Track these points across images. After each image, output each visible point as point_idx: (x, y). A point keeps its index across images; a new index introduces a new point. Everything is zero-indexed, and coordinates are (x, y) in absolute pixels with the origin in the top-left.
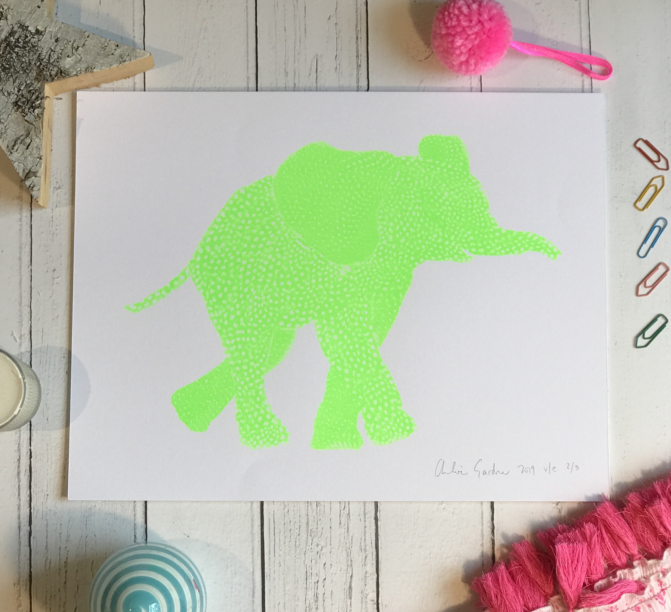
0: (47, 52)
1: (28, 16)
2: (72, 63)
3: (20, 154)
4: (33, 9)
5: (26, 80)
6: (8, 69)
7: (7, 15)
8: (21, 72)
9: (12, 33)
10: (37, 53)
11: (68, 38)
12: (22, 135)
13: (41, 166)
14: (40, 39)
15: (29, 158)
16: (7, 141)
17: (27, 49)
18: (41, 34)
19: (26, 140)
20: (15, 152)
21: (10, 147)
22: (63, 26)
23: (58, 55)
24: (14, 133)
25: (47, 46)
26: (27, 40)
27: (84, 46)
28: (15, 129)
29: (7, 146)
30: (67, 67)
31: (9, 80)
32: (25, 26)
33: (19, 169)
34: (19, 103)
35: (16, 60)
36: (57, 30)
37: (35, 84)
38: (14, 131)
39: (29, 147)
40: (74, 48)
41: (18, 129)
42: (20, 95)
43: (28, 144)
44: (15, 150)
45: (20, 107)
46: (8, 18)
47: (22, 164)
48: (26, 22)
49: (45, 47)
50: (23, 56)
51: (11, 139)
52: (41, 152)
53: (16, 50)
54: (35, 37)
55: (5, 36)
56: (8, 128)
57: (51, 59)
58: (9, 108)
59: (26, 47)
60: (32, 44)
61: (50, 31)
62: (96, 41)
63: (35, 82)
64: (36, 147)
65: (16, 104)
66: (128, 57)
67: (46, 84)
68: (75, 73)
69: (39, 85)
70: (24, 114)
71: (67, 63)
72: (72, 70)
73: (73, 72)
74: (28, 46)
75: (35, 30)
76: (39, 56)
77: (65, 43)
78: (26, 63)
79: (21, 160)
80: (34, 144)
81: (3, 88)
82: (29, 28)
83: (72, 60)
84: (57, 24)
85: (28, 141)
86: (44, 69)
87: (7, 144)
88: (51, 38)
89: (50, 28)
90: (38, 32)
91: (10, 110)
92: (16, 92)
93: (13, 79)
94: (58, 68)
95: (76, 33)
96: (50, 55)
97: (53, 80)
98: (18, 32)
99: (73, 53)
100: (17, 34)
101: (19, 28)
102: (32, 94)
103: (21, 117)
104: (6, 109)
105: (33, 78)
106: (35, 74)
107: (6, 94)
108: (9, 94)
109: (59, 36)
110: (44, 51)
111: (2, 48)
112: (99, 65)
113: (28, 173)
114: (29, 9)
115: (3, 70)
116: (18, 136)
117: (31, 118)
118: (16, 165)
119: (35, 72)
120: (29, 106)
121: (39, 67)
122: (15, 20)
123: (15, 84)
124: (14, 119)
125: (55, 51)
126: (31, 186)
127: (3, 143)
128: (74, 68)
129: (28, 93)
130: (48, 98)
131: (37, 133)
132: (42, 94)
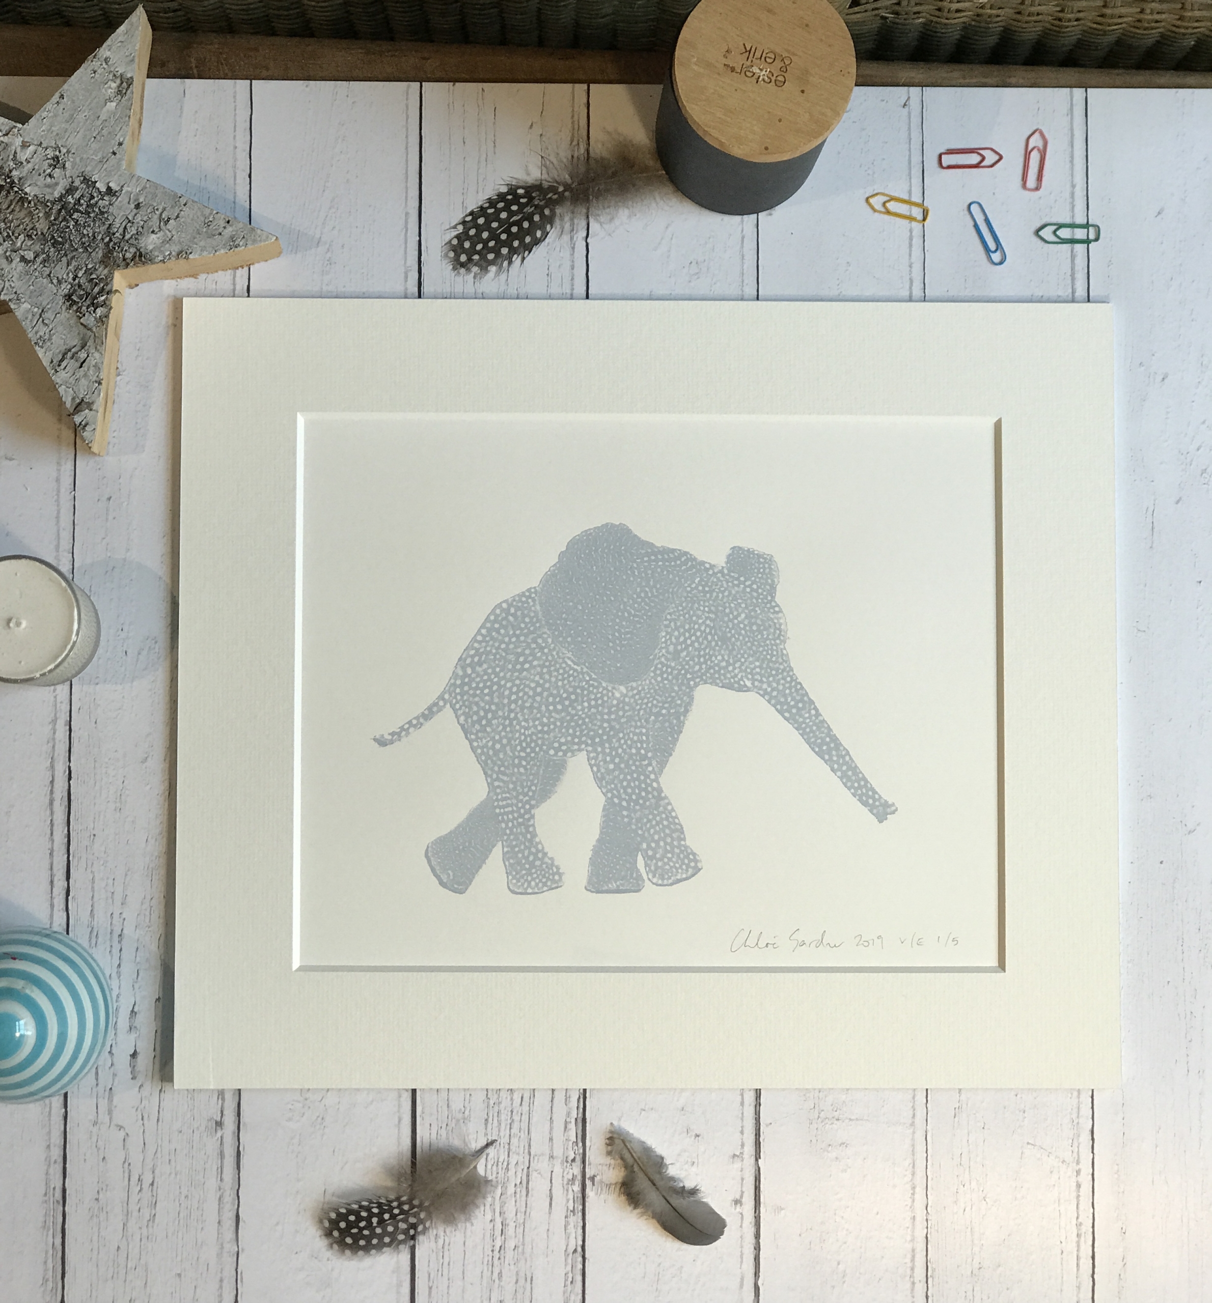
0: (121, 223)
1: (96, 166)
2: (158, 242)
3: (69, 375)
4: (105, 155)
5: (87, 263)
6: (60, 243)
7: (65, 161)
8: (81, 250)
9: (71, 190)
10: (106, 223)
11: (155, 204)
12: (75, 346)
13: (99, 395)
14: (112, 203)
15: (83, 382)
16: (52, 352)
17: (92, 215)
18: (114, 195)
19: (79, 353)
20: (62, 371)
21: (55, 362)
22: (148, 186)
23: (138, 229)
24: (63, 341)
25: (121, 214)
26: (92, 202)
27: (178, 219)
28: (64, 335)
29: (50, 361)
30: (150, 248)
31: (61, 261)
32: (92, 181)
33: (66, 397)
34: (74, 298)
35: (73, 231)
36: (140, 191)
37: (101, 269)
38: (62, 338)
39: (84, 365)
40: (163, 219)
41: (69, 336)
42: (75, 285)
43: (82, 361)
44: (62, 367)
45: (75, 302)
46: (67, 166)
47: (71, 389)
48: (93, 175)
49: (118, 215)
50: (85, 226)
51: (58, 351)
52: (101, 374)
53: (75, 216)
54: (104, 198)
55: (60, 194)
56: (54, 334)
57: (126, 234)
58: (57, 303)
59: (89, 213)
60: (99, 210)
61: (127, 192)
62: (197, 212)
63: (99, 267)
64: (94, 366)
65: (68, 297)
66: (243, 241)
67: (116, 272)
68: (160, 258)
69: (106, 271)
70: (80, 314)
71: (150, 242)
72: (156, 253)
73: (158, 256)
74: (94, 211)
75: (106, 188)
76: (108, 228)
77: (149, 211)
78: (89, 237)
79: (70, 384)
80: (91, 361)
81: (51, 273)
82: (98, 185)
83: (158, 238)
84: (139, 182)
86: (115, 248)
87: (50, 357)
88: (129, 203)
89: (128, 186)
90: (109, 189)
91: (59, 307)
92: (70, 280)
93: (68, 261)
94: (136, 248)
95: (168, 198)
96: (125, 228)
97: (127, 265)
98: (80, 190)
99: (160, 227)
100: (78, 192)
101: (81, 183)
102: (94, 285)
103: (75, 318)
104: (54, 304)
105: (97, 261)
106: (100, 254)
107: (55, 281)
108: (59, 282)
109: (141, 200)
110: (117, 220)
111: (54, 211)
112: (199, 249)
113: (79, 404)
114: (100, 156)
115: (53, 244)
116: (68, 347)
117: (89, 320)
118: (62, 390)
119: (100, 251)
120: (88, 302)
121: (107, 244)
122: (77, 170)
123: (70, 267)
124: (64, 321)
125: (133, 223)
126: (83, 423)
127: (44, 356)
128: (161, 252)
129: (89, 282)
130: (118, 293)
131: (97, 344)
132: (110, 286)
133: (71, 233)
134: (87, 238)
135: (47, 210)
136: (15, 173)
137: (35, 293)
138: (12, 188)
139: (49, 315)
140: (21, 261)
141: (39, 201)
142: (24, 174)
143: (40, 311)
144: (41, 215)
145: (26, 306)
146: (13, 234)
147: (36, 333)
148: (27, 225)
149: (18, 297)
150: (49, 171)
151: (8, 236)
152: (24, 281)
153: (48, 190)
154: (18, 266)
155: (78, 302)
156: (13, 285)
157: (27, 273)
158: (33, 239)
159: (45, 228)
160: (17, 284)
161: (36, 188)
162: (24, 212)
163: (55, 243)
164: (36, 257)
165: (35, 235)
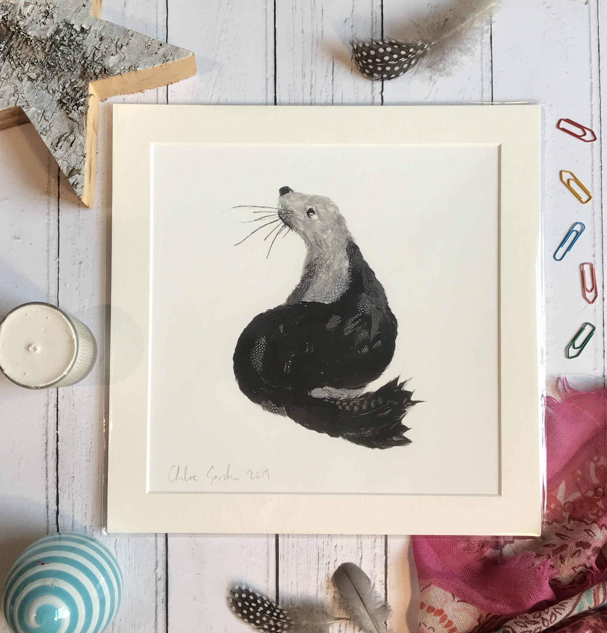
0: (91, 51)
1: (73, 15)
2: (116, 61)
3: (64, 152)
4: (78, 7)
5: (71, 78)
6: (53, 67)
7: (53, 13)
8: (66, 70)
9: (57, 32)
10: (81, 51)
11: (112, 37)
12: (66, 133)
13: (85, 164)
14: (84, 38)
15: (73, 156)
16: (51, 138)
17: (72, 47)
18: (86, 33)
19: (69, 137)
20: (59, 150)
21: (54, 144)
22: (107, 25)
23: (102, 54)
24: (58, 130)
25: (91, 45)
26: (72, 38)
27: (128, 45)
28: (59, 126)
29: (51, 143)
30: (111, 65)
31: (54, 78)
32: (70, 25)
33: (63, 166)
34: (64, 101)
35: (61, 58)
36: (102, 29)
37: (80, 82)
38: (58, 129)
39: (73, 145)
40: (119, 46)
41: (62, 126)
42: (64, 94)
43: (71, 141)
44: (59, 147)
45: (65, 104)
46: (54, 16)
47: (66, 161)
48: (71, 21)
49: (89, 45)
50: (68, 54)
51: (55, 137)
52: (85, 150)
53: (61, 48)
54: (80, 35)
55: (50, 35)
56: (53, 126)
57: (95, 57)
58: (53, 106)
59: (71, 45)
60: (77, 43)
61: (95, 30)
62: (140, 40)
63: (79, 81)
64: (79, 145)
65: (60, 101)
66: (171, 57)
67: (90, 83)
68: (118, 71)
69: (83, 83)
70: (68, 112)
71: (111, 61)
72: (115, 68)
73: (117, 70)
74: (73, 44)
75: (80, 29)
76: (83, 55)
77: (109, 42)
78: (71, 61)
79: (64, 158)
80: (77, 142)
81: (48, 86)
82: (74, 27)
83: (116, 59)
84: (101, 23)
85: (71, 138)
86: (88, 67)
87: (51, 141)
88: (95, 37)
89: (94, 26)
90: (82, 29)
91: (55, 108)
92: (61, 90)
93: (58, 78)
94: (102, 66)
95: (120, 32)
96: (94, 53)
97: (97, 78)
98: (63, 31)
99: (116, 52)
100: (62, 32)
101: (64, 27)
102: (76, 92)
103: (66, 114)
104: (51, 107)
105: (78, 77)
106: (79, 72)
107: (51, 92)
108: (54, 92)
109: (103, 35)
110: (88, 49)
111: (48, 46)
112: (143, 64)
113: (72, 171)
114: (75, 8)
115: (48, 68)
116: (62, 134)
117: (75, 115)
118: (60, 162)
119: (79, 70)
120: (73, 103)
121: (83, 65)
122: (61, 18)
123: (60, 82)
125: (99, 50)
126: (75, 183)
127: (47, 141)
128: (118, 67)
129: (73, 91)
130: (92, 96)
131: (80, 130)
132: (86, 93)
133: (60, 60)
134: (70, 62)
135: (43, 45)
136: (20, 23)
137: (38, 101)
138: (19, 33)
139: (48, 114)
140: (28, 80)
141: (37, 40)
142: (27, 24)
143: (43, 112)
144: (39, 49)
145: (33, 109)
146: (22, 63)
147: (41, 126)
148: (31, 57)
149: (27, 104)
150: (43, 20)
151: (19, 64)
152: (31, 93)
153: (42, 32)
154: (26, 84)
155: (67, 104)
156: (24, 96)
157: (33, 88)
158: (35, 65)
159: (42, 58)
160: (27, 96)
161: (35, 32)
162: (29, 48)
163: (50, 67)
164: (38, 77)
165: (37, 63)
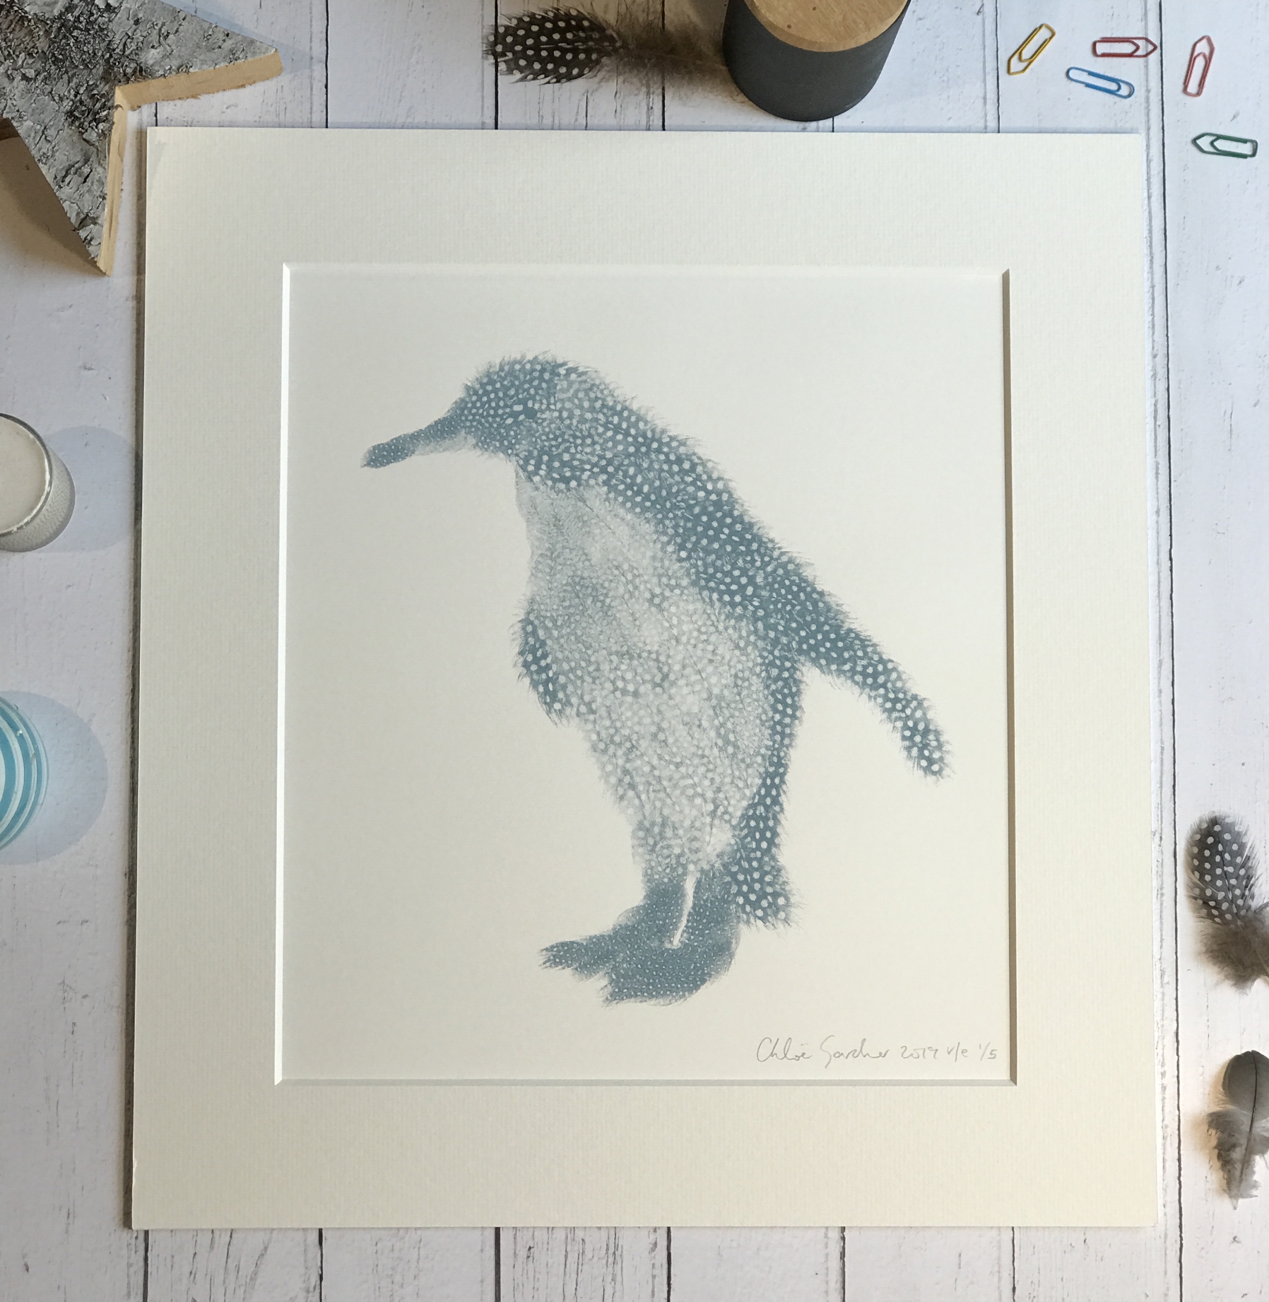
0: (121, 40)
2: (159, 57)
3: (73, 190)
5: (88, 80)
6: (61, 61)
8: (81, 67)
9: (70, 8)
10: (106, 39)
11: (154, 20)
12: (78, 162)
13: (104, 209)
14: (111, 19)
15: (87, 195)
16: (55, 168)
17: (92, 32)
18: (114, 11)
19: (83, 168)
20: (66, 187)
21: (58, 178)
23: (137, 45)
24: (66, 157)
25: (121, 30)
26: (92, 19)
27: (177, 34)
28: (67, 151)
29: (54, 177)
30: (151, 62)
31: (62, 78)
33: (71, 213)
34: (76, 113)
35: (74, 49)
36: (138, 7)
37: (102, 85)
38: (66, 155)
39: (87, 180)
40: (163, 34)
41: (72, 152)
42: (77, 102)
43: (86, 175)
44: (66, 183)
45: (77, 118)
47: (75, 205)
49: (118, 31)
50: (85, 43)
51: (61, 167)
52: (105, 188)
53: (75, 33)
54: (104, 15)
55: (59, 12)
56: (57, 150)
57: (126, 49)
58: (59, 121)
59: (89, 30)
60: (99, 26)
61: (126, 8)
62: (196, 26)
63: (100, 83)
64: (97, 181)
65: (70, 114)
66: (243, 53)
67: (117, 88)
68: (161, 72)
69: (107, 88)
70: (82, 130)
71: (151, 57)
72: (156, 68)
73: (159, 71)
74: (93, 28)
75: (105, 5)
76: (108, 44)
77: (148, 27)
78: (89, 54)
79: (74, 199)
80: (95, 176)
81: (52, 90)
82: (96, 2)
83: (158, 53)
85: (86, 170)
86: (115, 64)
87: (54, 173)
88: (128, 19)
90: (108, 6)
91: (62, 124)
92: (72, 97)
93: (69, 77)
94: (137, 63)
95: (166, 13)
96: (125, 44)
97: (128, 80)
98: (79, 8)
99: (159, 42)
100: (77, 10)
102: (95, 101)
103: (78, 134)
104: (56, 121)
105: (99, 77)
106: (101, 71)
107: (56, 98)
108: (61, 99)
109: (140, 16)
110: (117, 37)
111: (54, 30)
112: (199, 63)
113: (84, 219)
115: (53, 62)
116: (71, 163)
117: (92, 136)
118: (66, 205)
119: (102, 68)
120: (90, 118)
121: (107, 61)
123: (71, 84)
124: (67, 138)
125: (133, 38)
126: (89, 238)
127: (48, 172)
128: (161, 66)
129: (90, 98)
130: (119, 108)
131: (100, 159)
132: (111, 101)
133: (72, 51)
134: (87, 55)
135: (47, 27)
137: (37, 111)
138: (12, 7)
139: (51, 132)
140: (22, 79)
141: (39, 19)
143: (43, 128)
145: (29, 123)
146: (14, 54)
147: (40, 149)
148: (28, 44)
149: (20, 115)
151: (9, 54)
152: (26, 99)
153: (47, 8)
154: (20, 85)
155: (80, 118)
156: (15, 103)
157: (29, 91)
158: (34, 57)
159: (45, 46)
160: (19, 103)
161: (36, 7)
162: (24, 31)
163: (56, 61)
164: (37, 75)
165: (36, 53)
